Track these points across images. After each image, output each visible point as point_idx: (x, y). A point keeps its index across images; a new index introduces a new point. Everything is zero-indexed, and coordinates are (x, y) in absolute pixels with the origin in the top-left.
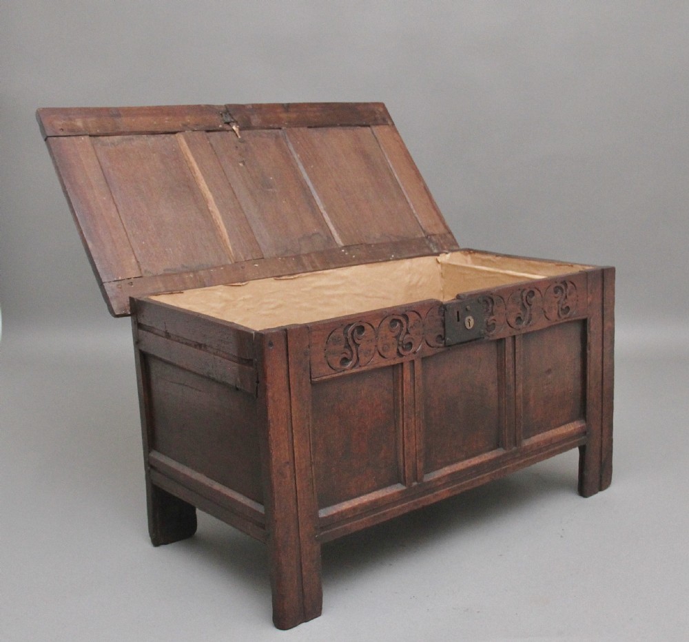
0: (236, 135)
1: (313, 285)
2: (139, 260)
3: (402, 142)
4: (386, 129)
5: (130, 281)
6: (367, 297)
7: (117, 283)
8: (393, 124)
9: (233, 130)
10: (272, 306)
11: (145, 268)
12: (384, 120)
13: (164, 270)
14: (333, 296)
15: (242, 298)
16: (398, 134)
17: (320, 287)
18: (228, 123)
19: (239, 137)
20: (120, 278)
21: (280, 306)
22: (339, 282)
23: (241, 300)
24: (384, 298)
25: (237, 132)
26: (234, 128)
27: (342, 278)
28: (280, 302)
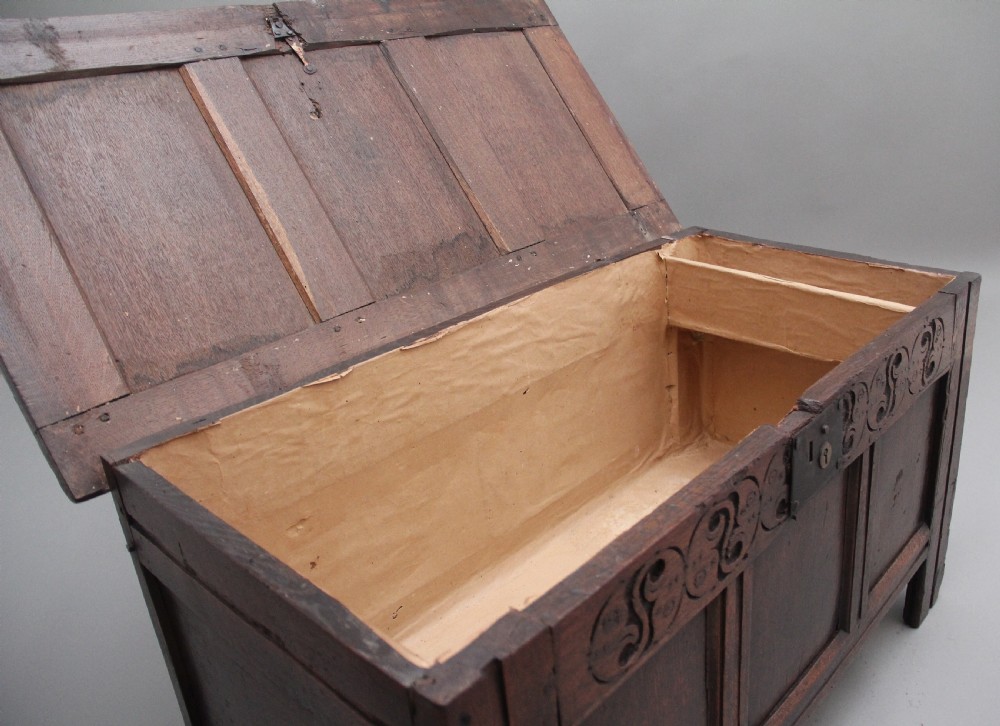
0: (300, 60)
1: (471, 343)
2: (120, 356)
3: (574, 54)
4: (547, 33)
5: (103, 410)
6: (558, 341)
7: (72, 422)
8: (557, 25)
9: (293, 52)
10: (402, 400)
11: (136, 371)
12: (542, 18)
13: (178, 367)
14: (506, 354)
15: (344, 402)
16: (566, 41)
17: (484, 344)
18: (283, 39)
19: (306, 64)
20: (78, 410)
21: (417, 396)
22: (515, 327)
23: (341, 407)
24: (584, 335)
25: (301, 55)
26: (295, 47)
27: (519, 318)
28: (416, 389)
